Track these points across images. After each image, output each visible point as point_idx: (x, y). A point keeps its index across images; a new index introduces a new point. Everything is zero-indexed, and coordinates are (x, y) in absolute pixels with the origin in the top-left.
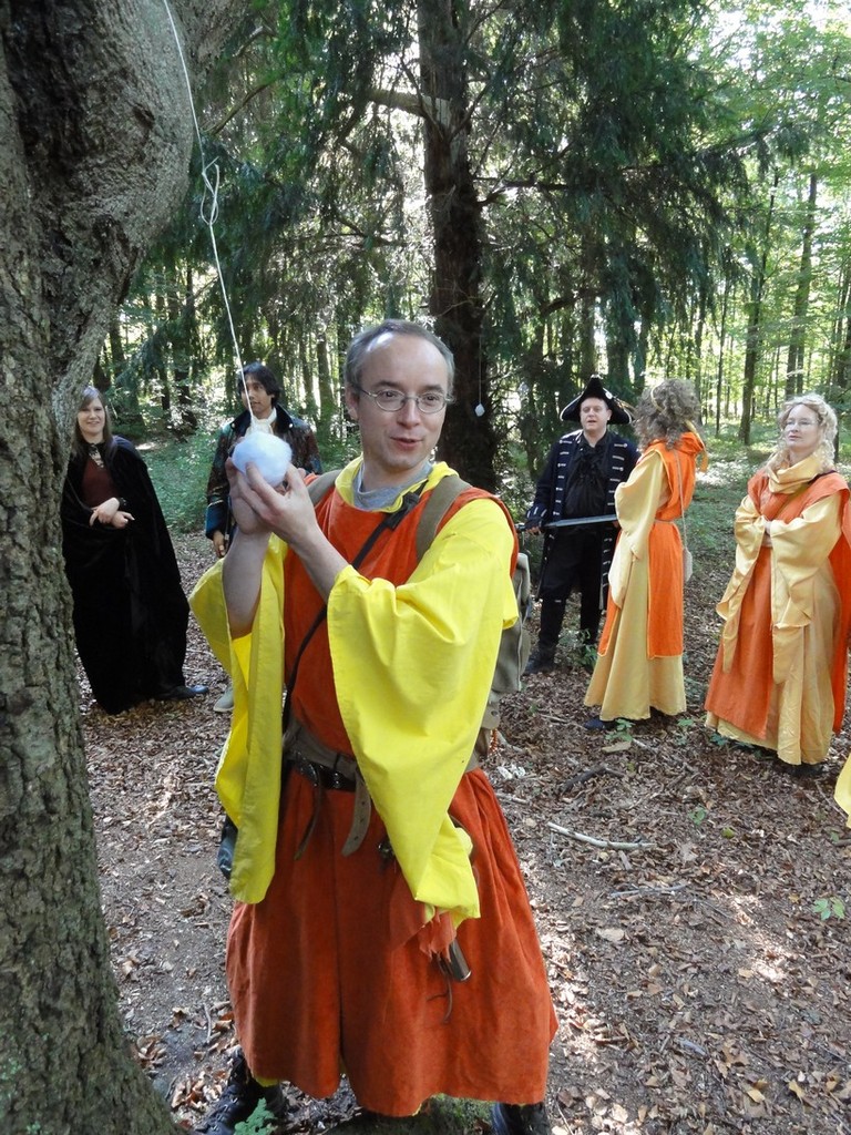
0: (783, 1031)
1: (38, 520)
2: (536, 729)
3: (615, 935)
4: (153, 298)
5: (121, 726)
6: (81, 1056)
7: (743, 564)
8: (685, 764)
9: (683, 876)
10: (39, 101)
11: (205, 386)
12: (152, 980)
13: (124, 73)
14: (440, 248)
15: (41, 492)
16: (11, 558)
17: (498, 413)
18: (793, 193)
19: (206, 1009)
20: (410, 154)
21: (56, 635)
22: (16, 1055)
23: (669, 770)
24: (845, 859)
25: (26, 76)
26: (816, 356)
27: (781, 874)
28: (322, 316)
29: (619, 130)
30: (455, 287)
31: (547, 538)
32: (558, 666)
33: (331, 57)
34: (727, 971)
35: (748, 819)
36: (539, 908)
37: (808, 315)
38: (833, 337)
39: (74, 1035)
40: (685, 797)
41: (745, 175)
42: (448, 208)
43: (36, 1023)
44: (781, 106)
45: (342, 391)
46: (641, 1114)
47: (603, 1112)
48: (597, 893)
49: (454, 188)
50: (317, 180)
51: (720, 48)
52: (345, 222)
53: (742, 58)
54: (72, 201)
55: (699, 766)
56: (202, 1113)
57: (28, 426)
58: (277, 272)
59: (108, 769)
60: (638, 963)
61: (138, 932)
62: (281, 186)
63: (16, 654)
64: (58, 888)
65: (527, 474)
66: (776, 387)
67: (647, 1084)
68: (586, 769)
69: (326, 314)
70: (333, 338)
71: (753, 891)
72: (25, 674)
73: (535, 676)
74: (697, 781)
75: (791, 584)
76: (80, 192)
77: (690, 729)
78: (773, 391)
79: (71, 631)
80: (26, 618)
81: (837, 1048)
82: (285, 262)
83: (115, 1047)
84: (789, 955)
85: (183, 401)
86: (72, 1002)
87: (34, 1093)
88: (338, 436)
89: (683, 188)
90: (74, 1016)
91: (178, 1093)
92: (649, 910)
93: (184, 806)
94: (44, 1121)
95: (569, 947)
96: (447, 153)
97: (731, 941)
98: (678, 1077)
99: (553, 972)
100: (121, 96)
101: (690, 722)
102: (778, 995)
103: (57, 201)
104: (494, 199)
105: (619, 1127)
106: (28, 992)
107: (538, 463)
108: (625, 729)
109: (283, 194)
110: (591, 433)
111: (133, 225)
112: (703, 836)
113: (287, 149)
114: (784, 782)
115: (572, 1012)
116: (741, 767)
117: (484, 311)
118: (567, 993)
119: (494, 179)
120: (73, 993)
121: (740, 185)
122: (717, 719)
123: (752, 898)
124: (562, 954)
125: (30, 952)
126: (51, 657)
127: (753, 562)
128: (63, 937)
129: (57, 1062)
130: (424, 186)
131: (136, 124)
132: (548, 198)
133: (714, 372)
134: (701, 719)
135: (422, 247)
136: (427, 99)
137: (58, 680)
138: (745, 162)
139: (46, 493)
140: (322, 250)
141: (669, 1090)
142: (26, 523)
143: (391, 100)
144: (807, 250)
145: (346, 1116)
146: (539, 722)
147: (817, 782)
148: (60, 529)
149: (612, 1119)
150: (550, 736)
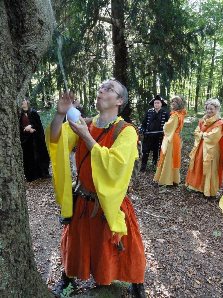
0: (205, 266)
1: (14, 131)
2: (141, 187)
3: (162, 240)
4: (40, 72)
5: (32, 185)
6: (25, 272)
7: (196, 144)
8: (180, 196)
9: (179, 225)
10: (13, 17)
11: (53, 96)
12: (41, 251)
13: (36, 10)
14: (116, 59)
15: (15, 123)
16: (7, 141)
17: (131, 103)
18: (209, 45)
19: (55, 259)
20: (108, 34)
21: (19, 162)
22: (8, 273)
23: (176, 198)
24: (221, 221)
25: (10, 10)
26: (215, 89)
27: (205, 225)
28: (85, 77)
29: (164, 28)
30: (120, 70)
31: (144, 136)
32: (147, 170)
33: (88, 7)
34: (191, 250)
35: (196, 211)
36: (142, 234)
37: (213, 78)
38: (219, 84)
39: (23, 267)
40: (180, 205)
41: (198, 41)
42: (118, 49)
43: (13, 264)
44: (207, 22)
45: (90, 97)
46: (168, 287)
47: (158, 286)
48: (157, 230)
49: (120, 43)
50: (84, 41)
51: (191, 6)
52: (91, 52)
53: (197, 9)
54: (22, 45)
55: (183, 197)
56: (54, 286)
57: (11, 105)
58: (73, 66)
59: (29, 196)
60: (168, 248)
61: (37, 239)
62: (74, 42)
63: (8, 167)
64: (19, 229)
65: (139, 120)
66: (204, 97)
67: (170, 279)
68: (154, 197)
69: (86, 77)
70: (87, 83)
71: (198, 229)
72: (11, 172)
73: (140, 173)
74: (183, 201)
75: (208, 149)
76: (24, 42)
77: (181, 187)
78: (203, 98)
79: (22, 161)
80: (11, 157)
81: (219, 270)
82: (75, 63)
83: (34, 270)
84: (207, 246)
85: (48, 99)
86: (23, 259)
87: (13, 282)
88: (89, 109)
89: (181, 44)
90: (23, 262)
91: (48, 281)
92: (170, 234)
93: (49, 206)
94: (15, 290)
95: (149, 244)
96: (119, 34)
97: (192, 242)
98: (178, 277)
99: (145, 250)
100: (35, 16)
101: (181, 185)
102: (204, 256)
103: (18, 45)
104: (131, 46)
105: (163, 290)
106: (11, 256)
107: (142, 117)
108: (164, 187)
109: (75, 45)
110: (157, 109)
111: (38, 52)
112: (184, 215)
113: (76, 32)
114: (206, 201)
115: (150, 261)
116: (195, 197)
117: (128, 76)
118: (149, 256)
119: (131, 41)
120: (23, 256)
121: (196, 43)
122: (188, 184)
123: (197, 231)
124: (148, 245)
125: (12, 246)
126: (17, 167)
127: (199, 143)
128: (20, 241)
129: (19, 274)
130: (112, 43)
131: (39, 24)
132: (145, 46)
133: (188, 93)
134: (184, 185)
135: (112, 59)
136: (113, 19)
137: (19, 174)
138: (197, 37)
139: (16, 123)
140: (85, 59)
141: (176, 281)
142: (11, 132)
143: (104, 19)
144: (213, 61)
145: (92, 287)
146: (142, 185)
147: (214, 201)
148: (20, 134)
149: (161, 288)
150: (144, 188)
